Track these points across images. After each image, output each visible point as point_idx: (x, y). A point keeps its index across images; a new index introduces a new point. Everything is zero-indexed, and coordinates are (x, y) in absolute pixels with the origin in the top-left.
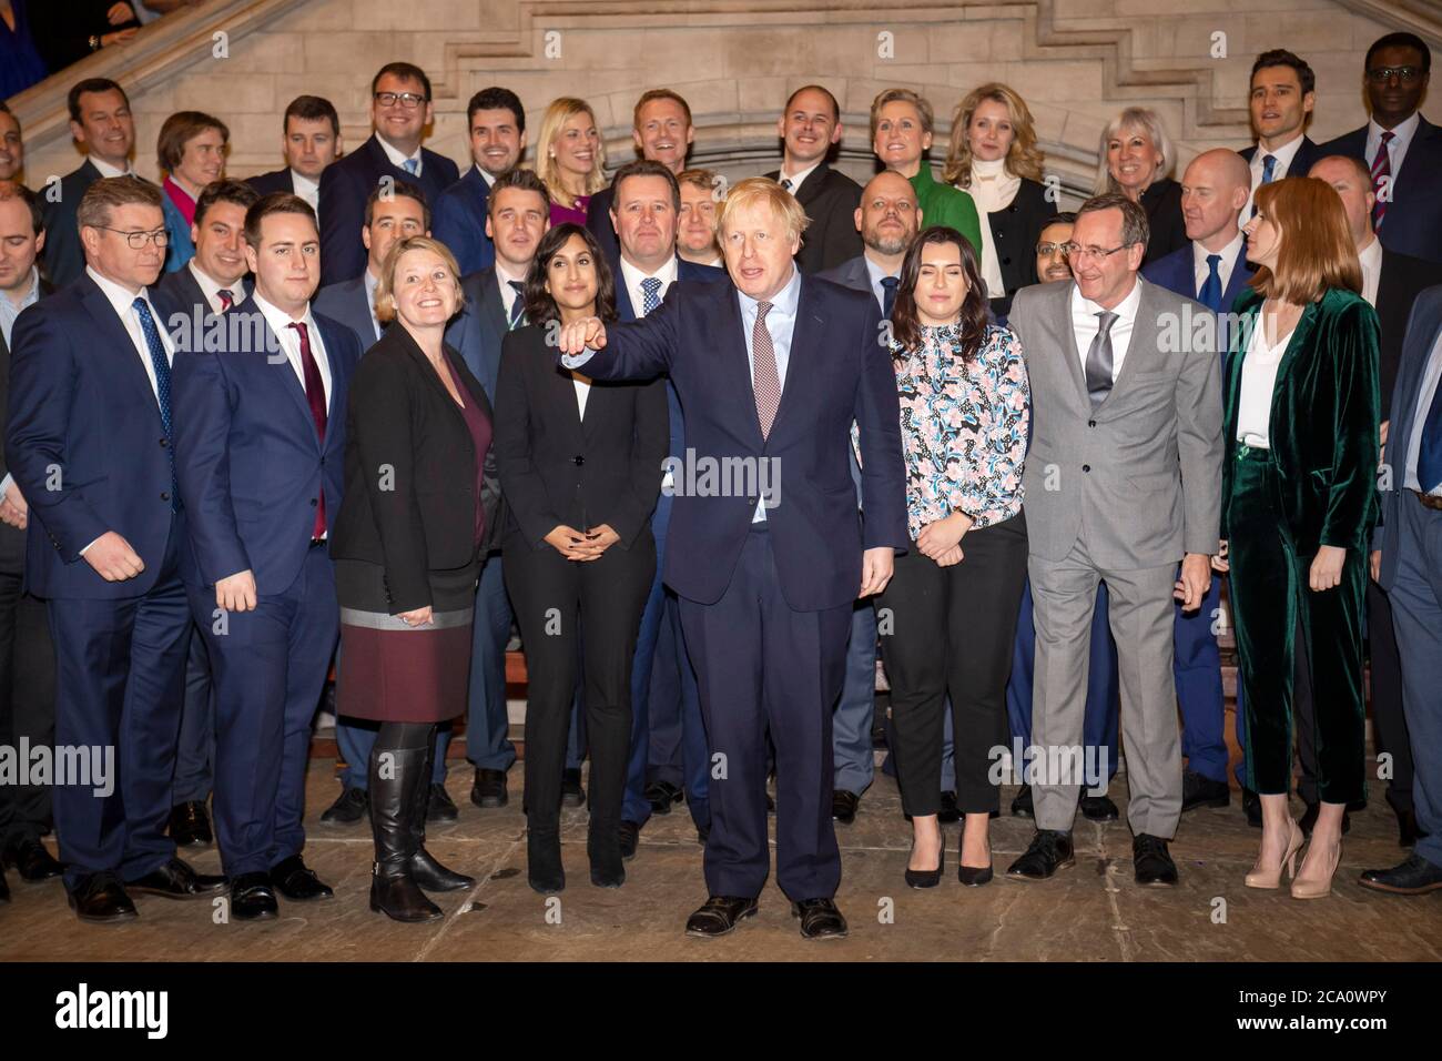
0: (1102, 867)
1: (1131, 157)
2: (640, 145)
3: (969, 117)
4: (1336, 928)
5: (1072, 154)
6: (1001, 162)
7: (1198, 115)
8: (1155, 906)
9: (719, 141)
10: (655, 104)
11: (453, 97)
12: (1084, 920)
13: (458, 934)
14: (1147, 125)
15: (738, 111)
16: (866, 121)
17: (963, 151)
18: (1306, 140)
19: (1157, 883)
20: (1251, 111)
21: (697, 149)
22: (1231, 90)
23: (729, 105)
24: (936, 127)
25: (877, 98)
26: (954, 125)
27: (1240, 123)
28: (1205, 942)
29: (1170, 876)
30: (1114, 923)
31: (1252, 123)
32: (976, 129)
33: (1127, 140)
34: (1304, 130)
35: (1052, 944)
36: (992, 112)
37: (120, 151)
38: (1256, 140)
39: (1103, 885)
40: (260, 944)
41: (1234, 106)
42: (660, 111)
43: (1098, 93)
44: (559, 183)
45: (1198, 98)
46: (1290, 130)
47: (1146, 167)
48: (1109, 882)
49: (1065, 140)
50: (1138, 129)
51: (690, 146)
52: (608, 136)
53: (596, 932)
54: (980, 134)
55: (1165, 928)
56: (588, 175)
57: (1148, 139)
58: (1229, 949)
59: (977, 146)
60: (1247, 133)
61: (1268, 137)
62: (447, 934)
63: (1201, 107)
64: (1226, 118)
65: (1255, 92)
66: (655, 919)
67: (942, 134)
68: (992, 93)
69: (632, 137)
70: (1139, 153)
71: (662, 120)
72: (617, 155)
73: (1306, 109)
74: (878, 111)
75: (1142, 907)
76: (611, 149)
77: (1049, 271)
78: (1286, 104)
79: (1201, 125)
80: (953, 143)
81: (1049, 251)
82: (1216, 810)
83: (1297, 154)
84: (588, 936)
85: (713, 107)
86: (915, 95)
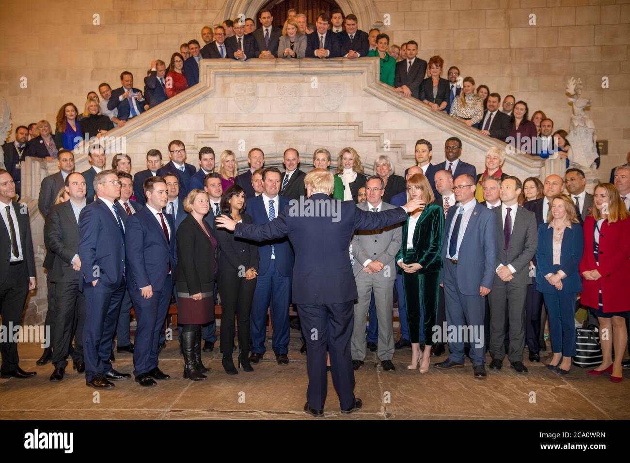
0: (376, 365)
1: (383, 169)
2: (250, 162)
3: (342, 157)
4: (438, 381)
5: (368, 166)
6: (351, 169)
7: (402, 156)
8: (390, 376)
9: (272, 161)
10: (255, 152)
11: (196, 149)
12: (370, 380)
13: (193, 387)
14: (386, 160)
15: (276, 153)
16: (312, 156)
17: (341, 166)
18: (430, 164)
19: (391, 370)
20: (415, 155)
21: (266, 163)
22: (410, 149)
23: (274, 152)
24: (332, 158)
25: (316, 151)
26: (338, 158)
27: (413, 159)
28: (403, 386)
29: (393, 368)
30: (379, 381)
31: (416, 159)
32: (343, 160)
33: (381, 164)
34: (429, 161)
35: (361, 387)
36: (348, 156)
37: (101, 165)
38: (417, 163)
39: (376, 370)
40: (136, 389)
41: (412, 154)
42: (256, 154)
43: (375, 150)
44: (225, 173)
45: (402, 152)
46: (426, 161)
47: (387, 171)
48: (378, 369)
49: (366, 162)
50: (383, 161)
51: (264, 164)
52: (239, 160)
53: (232, 386)
54: (345, 161)
55: (392, 382)
56: (233, 171)
57: (387, 163)
58: (410, 388)
59: (344, 165)
60: (415, 161)
61: (420, 163)
62: (190, 386)
63: (403, 153)
64: (409, 157)
65: (416, 151)
66: (249, 382)
67: (334, 160)
68: (347, 150)
69: (247, 160)
70: (385, 168)
71: (258, 156)
72: (242, 165)
73: (430, 155)
74: (316, 155)
75: (386, 376)
76: (239, 164)
77: (361, 201)
78: (425, 154)
79: (403, 159)
80: (338, 163)
81: (361, 195)
82: (408, 349)
83: (428, 168)
84: (230, 387)
85: (269, 152)
86: (326, 150)
